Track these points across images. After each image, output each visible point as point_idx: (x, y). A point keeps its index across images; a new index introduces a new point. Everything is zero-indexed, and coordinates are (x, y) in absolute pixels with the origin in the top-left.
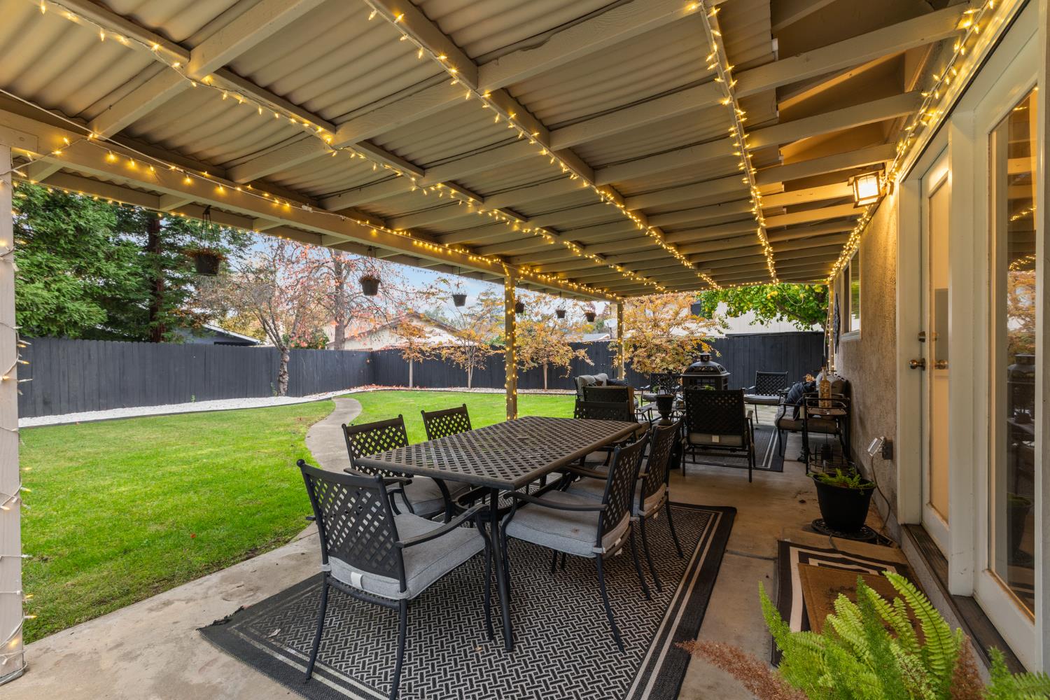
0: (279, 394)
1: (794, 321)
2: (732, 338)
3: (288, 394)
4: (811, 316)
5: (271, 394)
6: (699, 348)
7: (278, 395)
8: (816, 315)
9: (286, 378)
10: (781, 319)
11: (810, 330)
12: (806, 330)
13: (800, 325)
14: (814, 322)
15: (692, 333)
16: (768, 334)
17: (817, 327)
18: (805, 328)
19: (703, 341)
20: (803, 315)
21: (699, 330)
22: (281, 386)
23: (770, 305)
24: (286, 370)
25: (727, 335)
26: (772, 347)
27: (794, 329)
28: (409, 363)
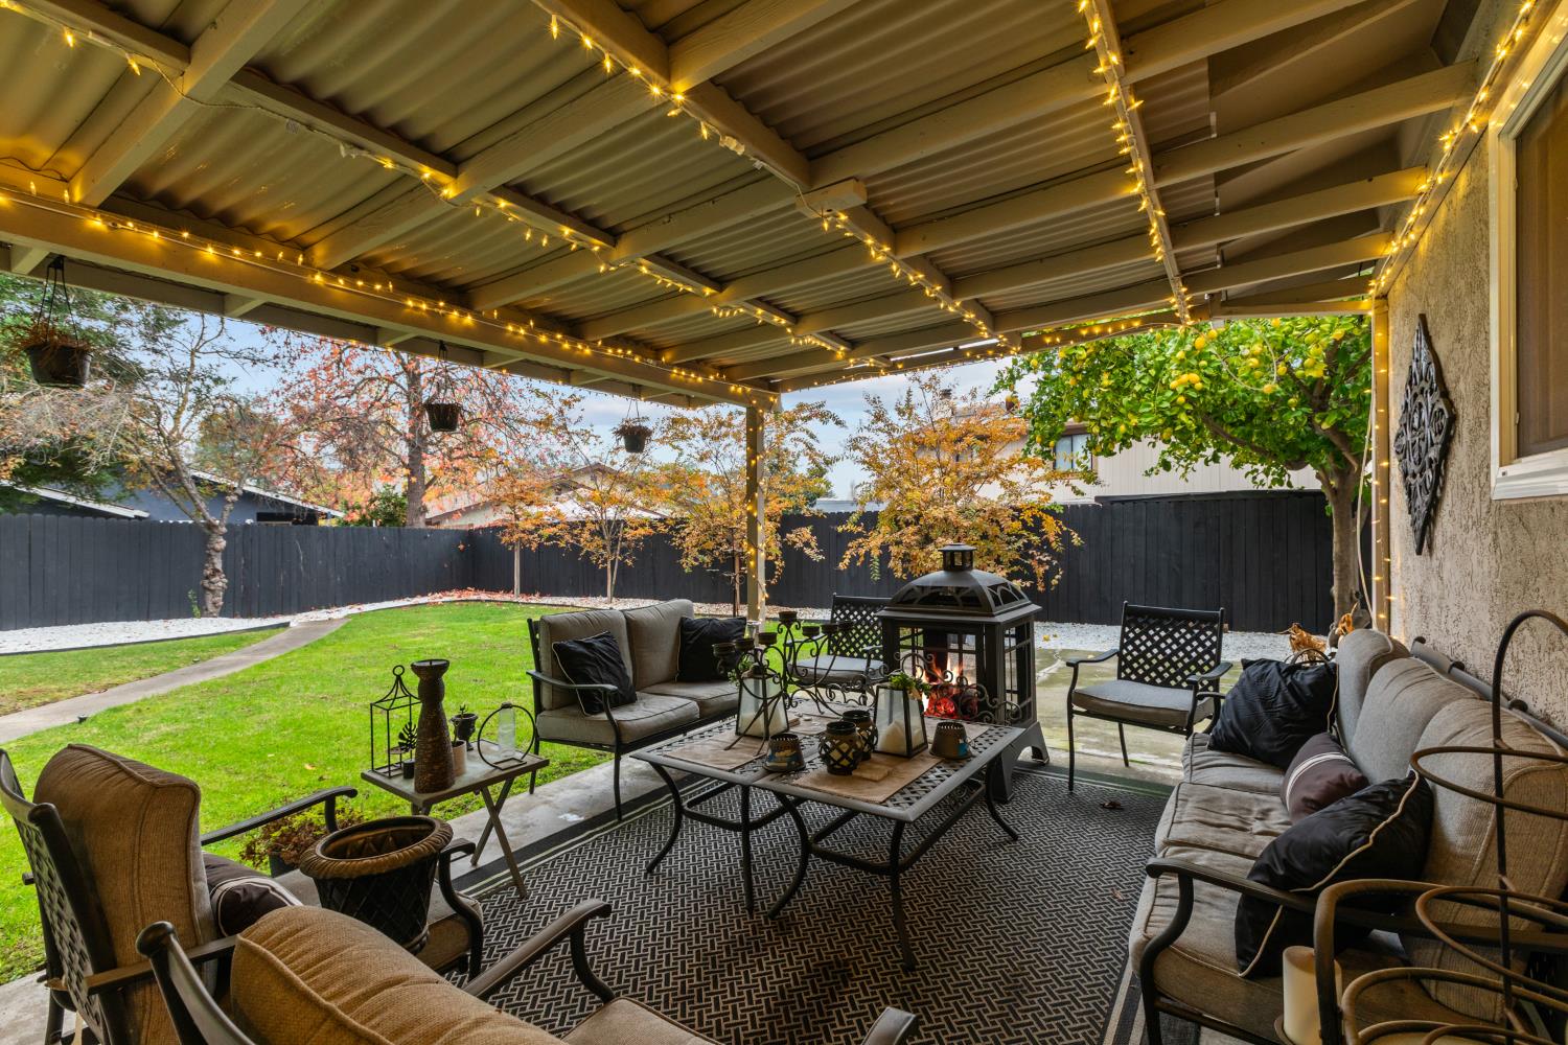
0: (204, 613)
1: (1247, 467)
2: (1109, 504)
3: (227, 611)
4: (1290, 448)
5: (190, 615)
6: (1036, 527)
7: (202, 616)
8: (1303, 447)
9: (220, 582)
10: (1215, 459)
11: (1285, 487)
12: (1276, 487)
13: (1261, 476)
14: (1298, 464)
15: (1018, 495)
16: (1188, 495)
17: (1305, 478)
18: (1274, 481)
19: (1043, 510)
20: (1268, 446)
21: (1037, 486)
22: (209, 597)
23: (1183, 417)
24: (219, 566)
25: (1097, 499)
26: (1197, 525)
27: (1247, 485)
28: (513, 551)
